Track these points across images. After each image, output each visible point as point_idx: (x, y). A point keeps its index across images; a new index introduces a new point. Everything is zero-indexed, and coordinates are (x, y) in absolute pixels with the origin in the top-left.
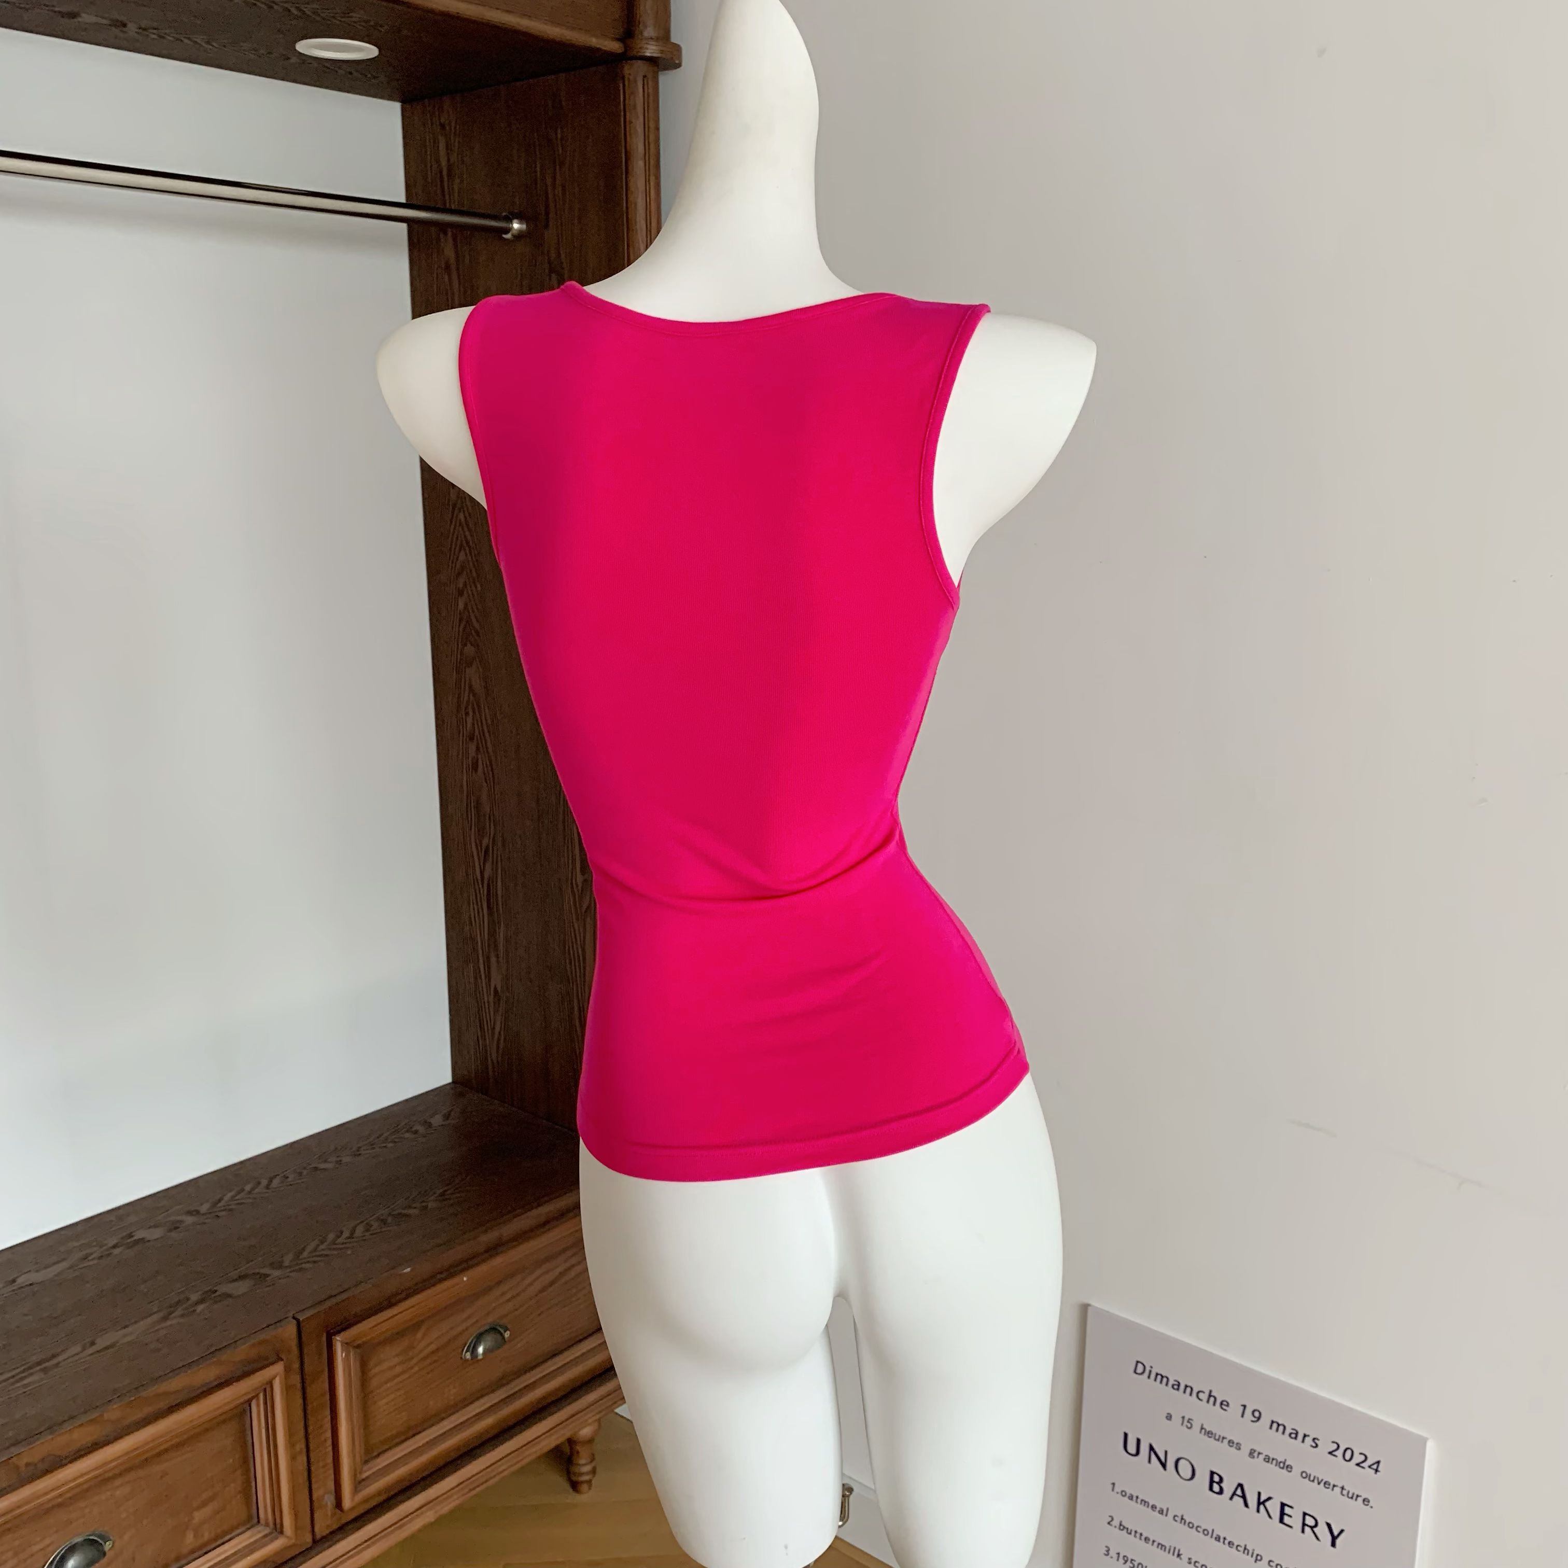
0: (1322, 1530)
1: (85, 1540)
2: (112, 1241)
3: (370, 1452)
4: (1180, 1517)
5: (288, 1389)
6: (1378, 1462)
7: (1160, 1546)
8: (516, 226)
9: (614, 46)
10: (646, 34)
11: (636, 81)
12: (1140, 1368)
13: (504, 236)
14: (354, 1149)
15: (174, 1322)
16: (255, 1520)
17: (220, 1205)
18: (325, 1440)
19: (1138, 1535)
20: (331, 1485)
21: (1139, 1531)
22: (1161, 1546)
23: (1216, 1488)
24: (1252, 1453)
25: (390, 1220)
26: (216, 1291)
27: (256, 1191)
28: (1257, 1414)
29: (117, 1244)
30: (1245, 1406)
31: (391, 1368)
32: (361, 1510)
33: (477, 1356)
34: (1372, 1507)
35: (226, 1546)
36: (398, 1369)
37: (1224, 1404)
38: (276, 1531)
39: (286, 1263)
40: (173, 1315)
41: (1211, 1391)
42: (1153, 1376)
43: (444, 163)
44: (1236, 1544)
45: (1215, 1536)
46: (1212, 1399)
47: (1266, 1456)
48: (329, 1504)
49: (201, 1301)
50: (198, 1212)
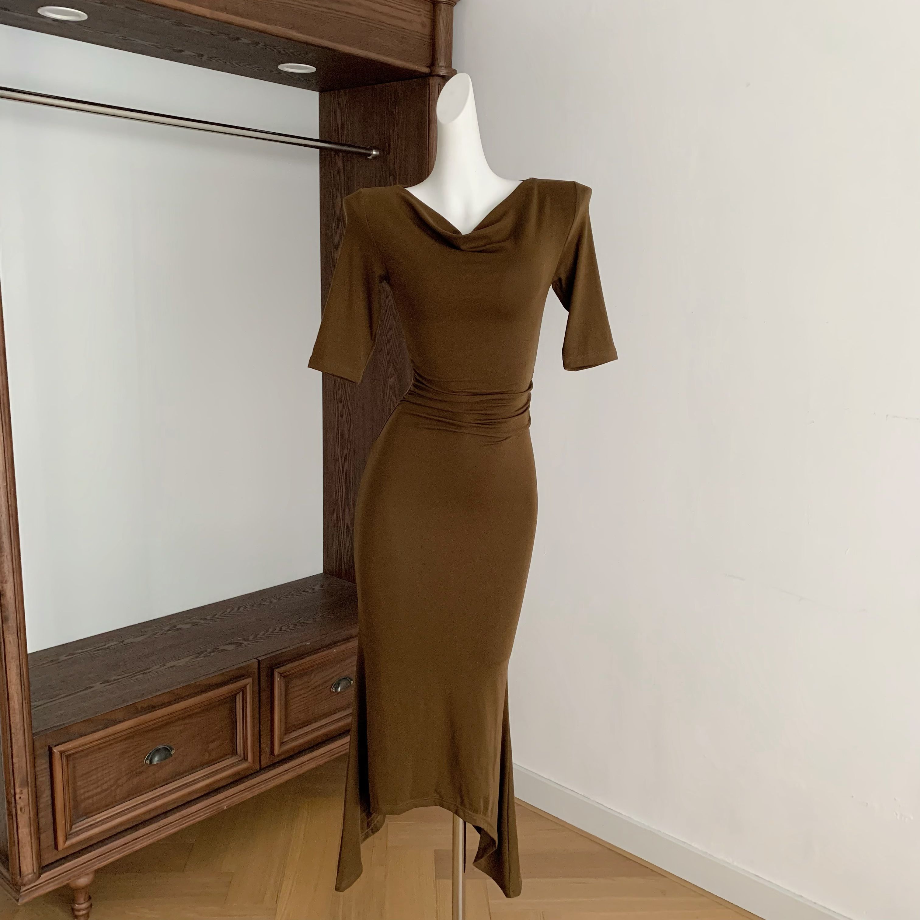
1: (164, 747)
2: (166, 629)
3: (288, 730)
5: (253, 692)
8: (374, 153)
9: (425, 70)
10: (440, 64)
11: (435, 86)
13: (368, 157)
14: (278, 597)
15: (201, 659)
16: (235, 753)
17: (216, 616)
18: (268, 721)
20: (269, 743)
25: (298, 624)
26: (218, 648)
27: (232, 612)
29: (169, 629)
31: (298, 690)
32: (283, 757)
33: (337, 691)
35: (223, 762)
36: (302, 691)
38: (244, 759)
39: (251, 639)
40: (200, 656)
43: (339, 122)
48: (268, 751)
49: (213, 651)
50: (206, 619)
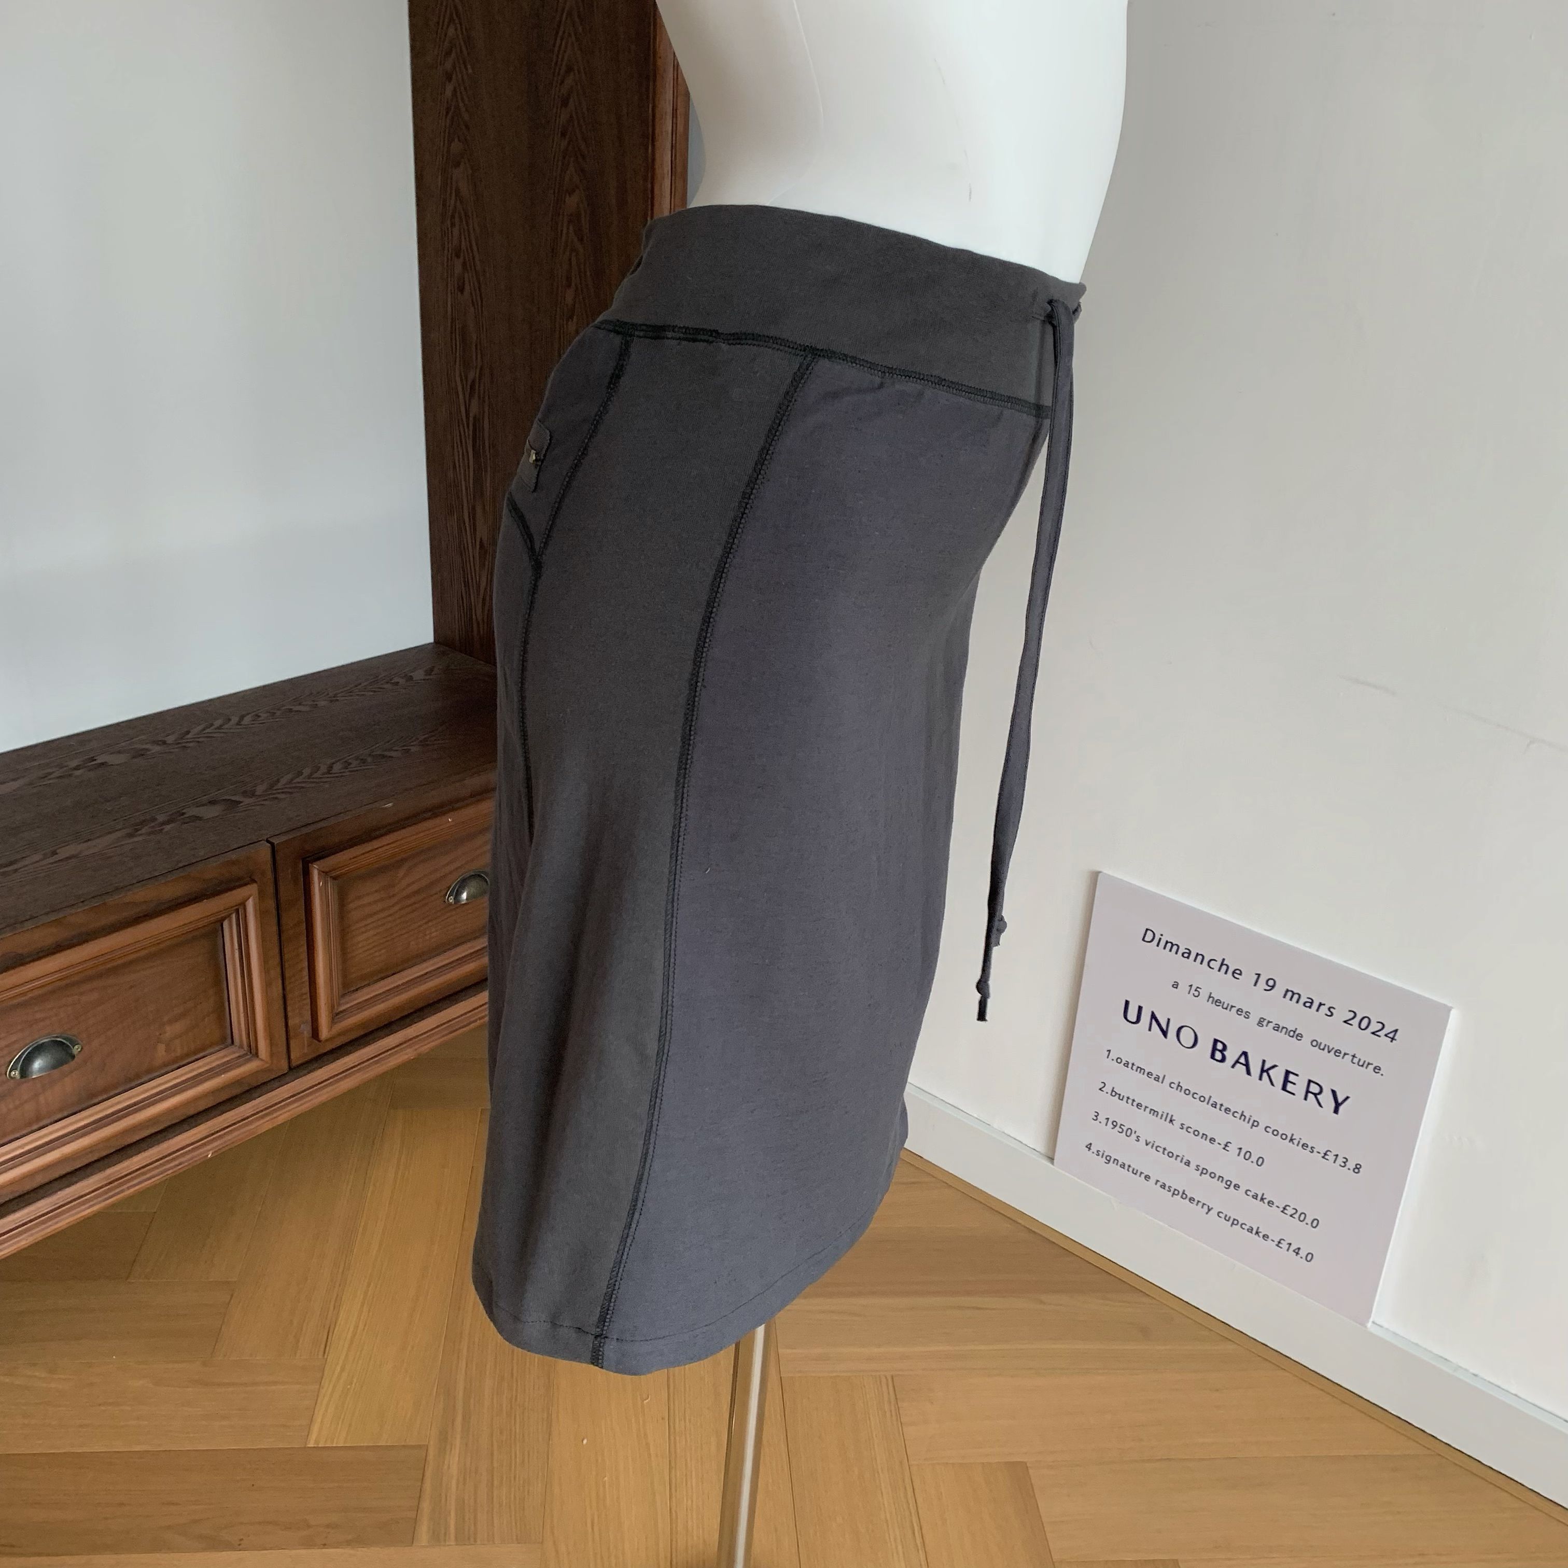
0: (1327, 1099)
1: (53, 1041)
2: (74, 763)
3: (349, 985)
4: (1177, 1085)
5: (262, 914)
6: (1396, 1031)
7: (1152, 1112)
12: (1149, 936)
14: (331, 694)
16: (229, 1041)
17: (189, 736)
18: (301, 971)
19: (1130, 1101)
20: (307, 1016)
21: (1132, 1098)
22: (1154, 1112)
23: (1218, 1056)
24: (1260, 1023)
25: (369, 760)
26: (183, 814)
27: (226, 726)
28: (1271, 983)
29: (79, 766)
30: (1259, 975)
31: (370, 904)
32: (339, 1041)
33: (459, 901)
34: (1382, 1075)
35: (200, 1063)
36: (380, 906)
37: (1237, 973)
38: (251, 1053)
39: (257, 793)
40: (139, 832)
41: (1224, 960)
42: (1162, 943)
44: (1232, 1110)
45: (1211, 1102)
46: (1224, 968)
47: (1276, 1024)
48: (305, 1032)
49: (169, 822)
50: (164, 743)
